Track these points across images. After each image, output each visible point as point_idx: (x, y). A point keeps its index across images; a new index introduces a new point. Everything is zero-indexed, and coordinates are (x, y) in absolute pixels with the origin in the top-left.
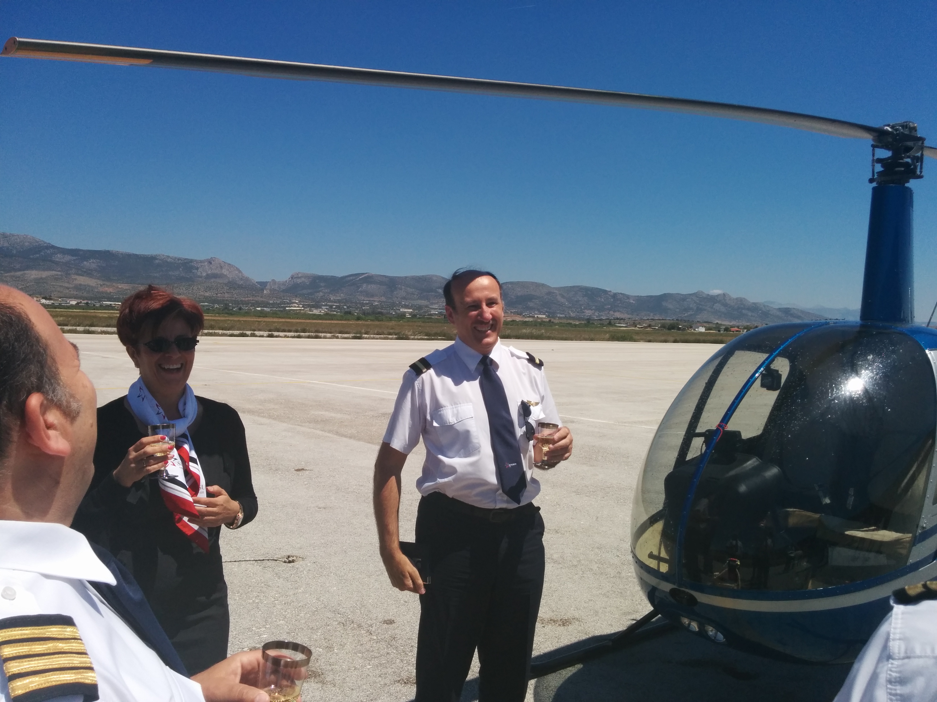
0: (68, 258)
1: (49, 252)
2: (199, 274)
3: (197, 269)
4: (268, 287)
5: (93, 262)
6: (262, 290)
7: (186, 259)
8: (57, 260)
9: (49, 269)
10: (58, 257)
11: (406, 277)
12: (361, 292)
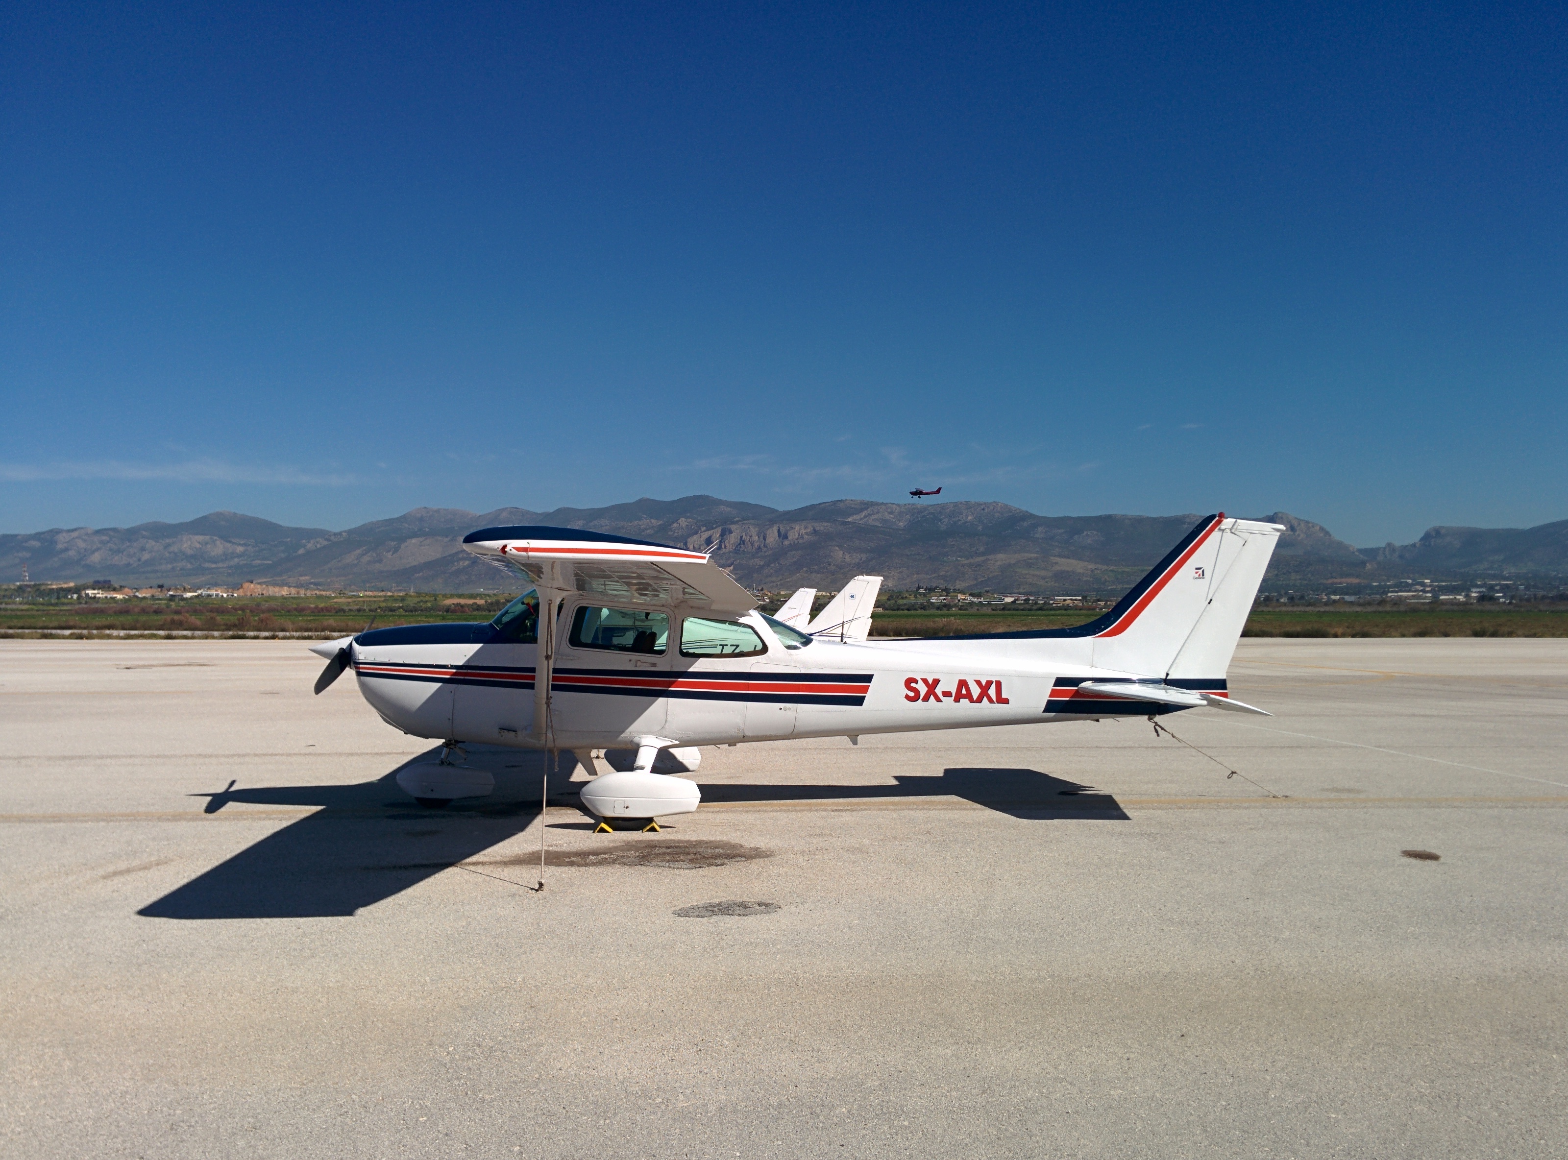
0: (1051, 532)
4: (1377, 557)
5: (1088, 536)
6: (1365, 563)
9: (1023, 550)
10: (1038, 532)
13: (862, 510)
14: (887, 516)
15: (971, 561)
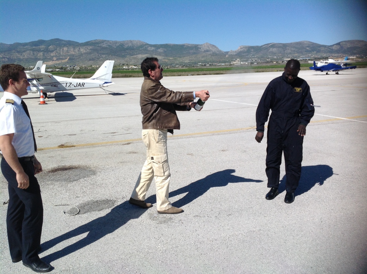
0: (153, 48)
1: (146, 46)
2: (201, 50)
3: (200, 48)
4: (229, 53)
5: (162, 49)
6: (226, 55)
7: (196, 44)
8: (149, 49)
9: (146, 53)
10: (149, 48)
11: (291, 43)
12: (270, 52)
13: (103, 42)
14: (110, 44)
15: (133, 56)
